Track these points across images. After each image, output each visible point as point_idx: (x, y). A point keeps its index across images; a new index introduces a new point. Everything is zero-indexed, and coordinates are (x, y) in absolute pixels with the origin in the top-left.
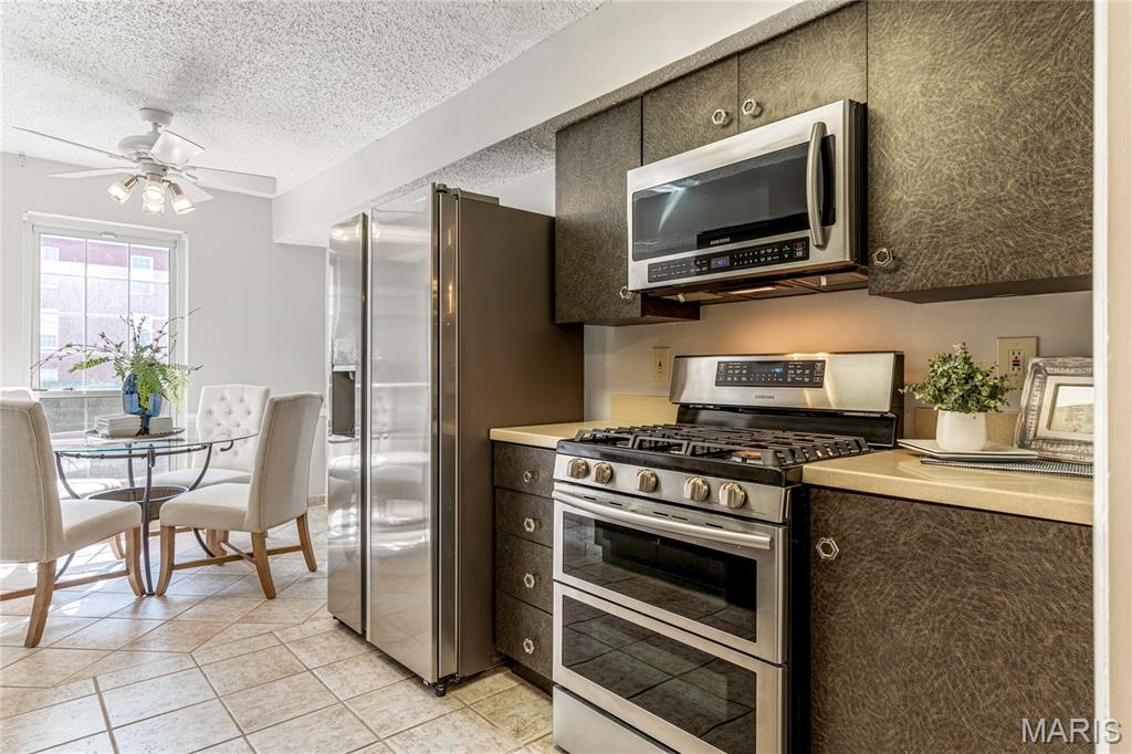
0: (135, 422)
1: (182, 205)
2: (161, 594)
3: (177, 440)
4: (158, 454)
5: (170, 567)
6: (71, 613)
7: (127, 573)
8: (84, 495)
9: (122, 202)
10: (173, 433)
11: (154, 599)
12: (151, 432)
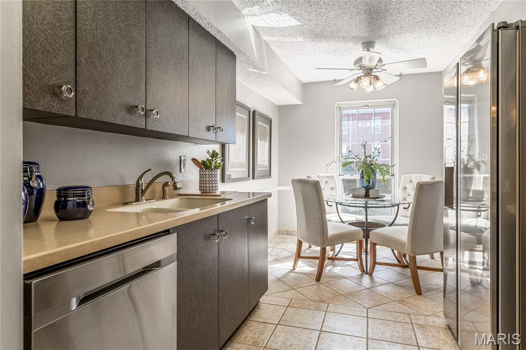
0: (363, 192)
1: (379, 85)
2: (371, 275)
3: (383, 201)
4: (369, 207)
5: (375, 263)
6: (336, 271)
7: (357, 260)
8: (346, 222)
9: (355, 90)
10: (380, 198)
11: (367, 275)
12: (371, 196)
